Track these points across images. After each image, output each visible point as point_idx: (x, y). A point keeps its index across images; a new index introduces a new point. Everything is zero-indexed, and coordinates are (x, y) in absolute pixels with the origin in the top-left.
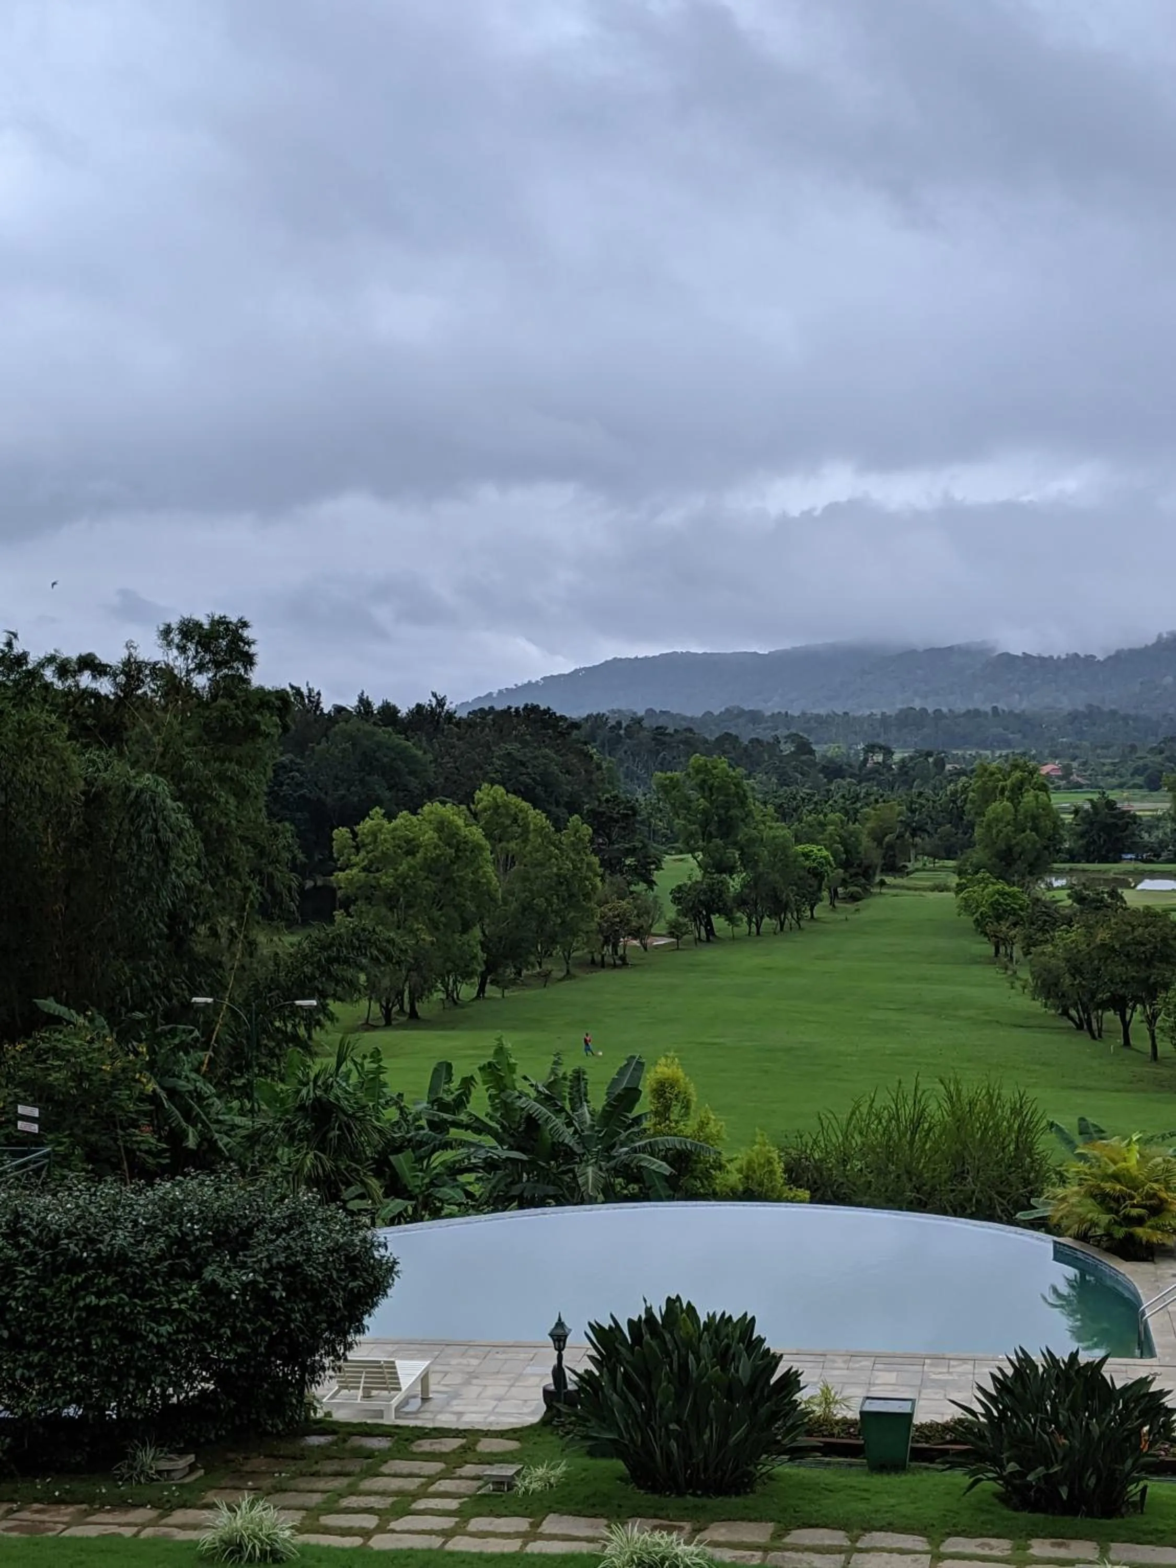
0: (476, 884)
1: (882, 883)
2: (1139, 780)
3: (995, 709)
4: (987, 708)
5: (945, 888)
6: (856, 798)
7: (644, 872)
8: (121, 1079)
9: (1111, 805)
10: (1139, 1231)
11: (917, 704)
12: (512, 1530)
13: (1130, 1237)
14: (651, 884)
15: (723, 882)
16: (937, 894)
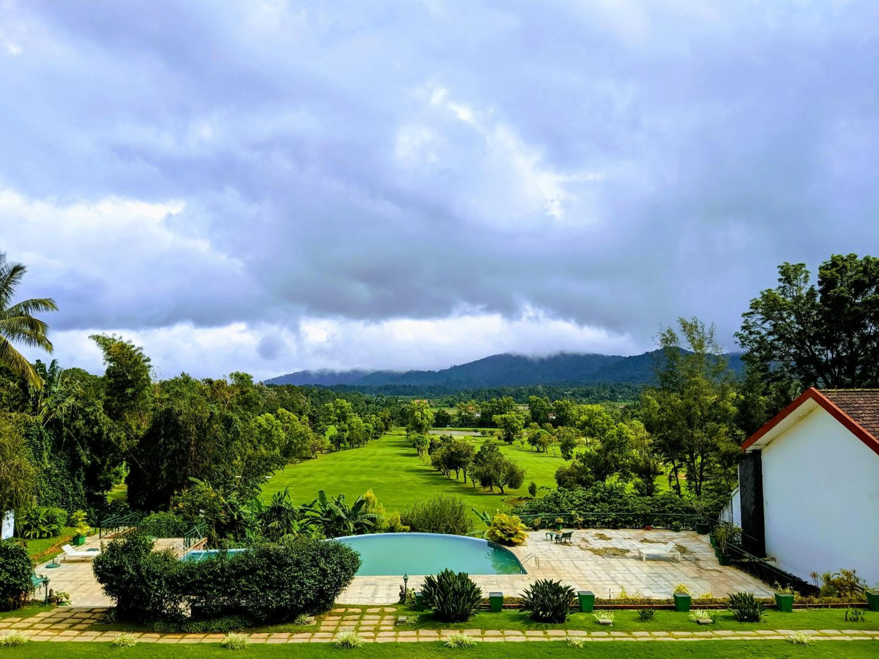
0: (278, 436)
1: (385, 434)
2: (448, 405)
3: (410, 385)
4: (407, 384)
5: (401, 435)
6: (376, 410)
7: (323, 432)
8: (217, 499)
9: (443, 412)
10: (512, 539)
11: (389, 383)
12: (392, 635)
13: (510, 540)
14: (325, 435)
15: (343, 434)
16: (399, 436)
